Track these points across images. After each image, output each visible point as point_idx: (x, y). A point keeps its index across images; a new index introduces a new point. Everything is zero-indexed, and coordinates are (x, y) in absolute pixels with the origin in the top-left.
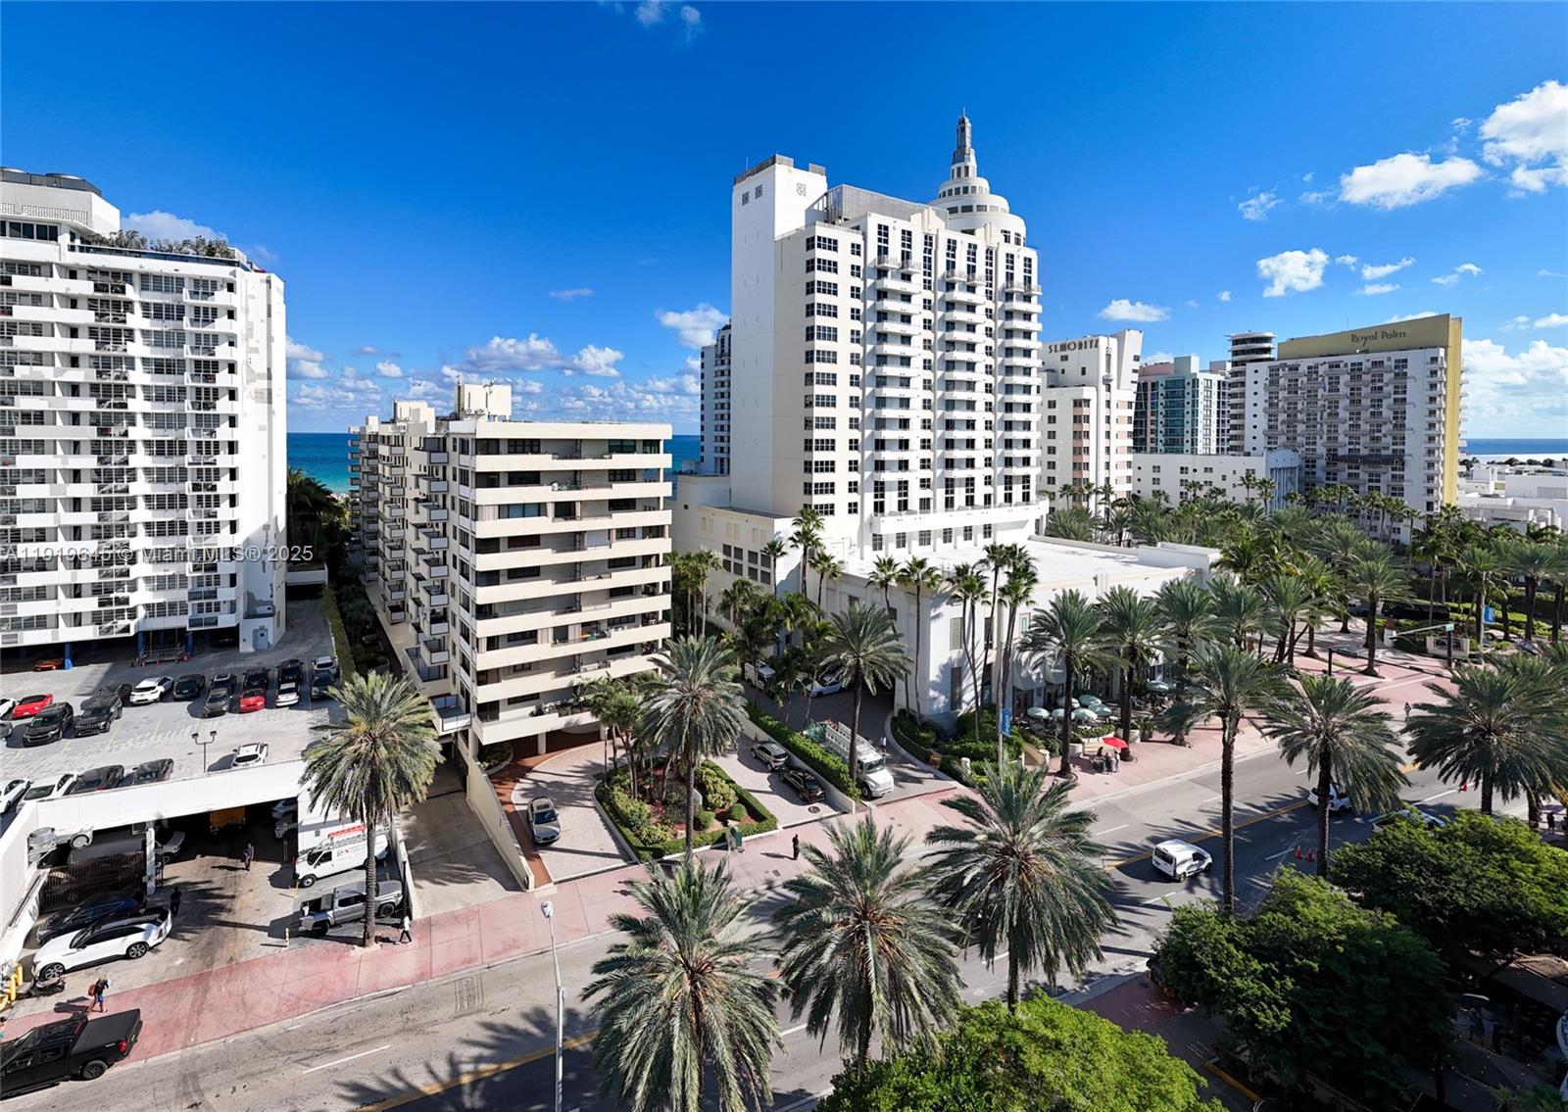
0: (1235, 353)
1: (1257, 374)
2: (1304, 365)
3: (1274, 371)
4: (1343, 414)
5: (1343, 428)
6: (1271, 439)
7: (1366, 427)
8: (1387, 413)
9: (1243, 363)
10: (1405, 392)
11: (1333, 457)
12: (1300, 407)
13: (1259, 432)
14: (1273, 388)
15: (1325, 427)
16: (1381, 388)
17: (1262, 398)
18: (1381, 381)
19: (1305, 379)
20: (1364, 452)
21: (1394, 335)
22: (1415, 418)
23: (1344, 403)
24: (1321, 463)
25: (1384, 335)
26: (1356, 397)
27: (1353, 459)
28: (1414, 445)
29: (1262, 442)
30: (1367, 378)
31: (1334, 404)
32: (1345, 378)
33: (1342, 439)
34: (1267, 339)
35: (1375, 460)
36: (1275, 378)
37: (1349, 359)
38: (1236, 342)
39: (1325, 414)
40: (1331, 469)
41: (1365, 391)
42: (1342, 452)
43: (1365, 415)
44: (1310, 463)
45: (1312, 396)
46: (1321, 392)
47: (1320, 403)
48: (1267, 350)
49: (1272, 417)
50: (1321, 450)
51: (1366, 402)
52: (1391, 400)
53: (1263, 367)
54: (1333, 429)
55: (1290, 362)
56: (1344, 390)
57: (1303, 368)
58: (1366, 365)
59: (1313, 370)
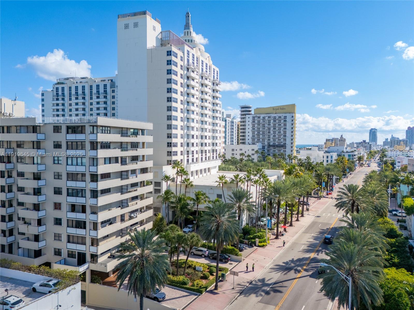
0: (242, 111)
1: (249, 119)
2: (262, 116)
3: (254, 118)
4: (272, 132)
5: (272, 136)
6: (253, 139)
7: (277, 136)
8: (282, 132)
9: (245, 115)
10: (286, 126)
11: (269, 146)
12: (261, 130)
13: (250, 138)
14: (254, 123)
15: (267, 136)
16: (280, 124)
17: (251, 126)
18: (281, 122)
19: (262, 121)
20: (277, 144)
21: (283, 109)
22: (288, 134)
23: (272, 129)
24: (266, 147)
25: (281, 109)
26: (275, 127)
27: (274, 146)
28: (288, 142)
29: (250, 141)
30: (277, 121)
31: (269, 129)
32: (272, 121)
33: (272, 140)
34: (250, 107)
35: (279, 146)
36: (254, 120)
37: (273, 115)
38: (242, 108)
39: (267, 132)
40: (269, 149)
41: (277, 125)
42: (271, 144)
43: (277, 132)
44: (263, 147)
45: (264, 125)
46: (266, 125)
47: (266, 128)
48: (250, 111)
49: (253, 133)
50: (266, 143)
51: (277, 129)
52: (283, 128)
53: (251, 117)
54: (269, 137)
55: (258, 115)
56: (272, 125)
57: (261, 118)
58: (277, 117)
59: (264, 118)
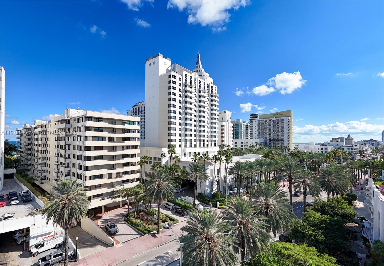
0: (251, 118)
1: (255, 122)
2: (265, 120)
3: (259, 121)
4: (272, 131)
5: (272, 134)
6: (259, 137)
7: (276, 133)
8: (280, 131)
9: (252, 120)
10: (283, 126)
11: (271, 140)
12: (264, 129)
13: (256, 135)
14: (259, 125)
15: (269, 133)
16: (279, 125)
17: (256, 127)
18: (279, 124)
19: (265, 123)
20: (276, 139)
21: (281, 114)
22: (285, 131)
23: (272, 128)
24: (268, 141)
25: (279, 114)
26: (274, 127)
27: (274, 140)
28: (285, 137)
29: (257, 137)
30: (276, 123)
31: (270, 129)
32: (272, 123)
33: (272, 136)
34: (257, 115)
35: (278, 140)
36: (259, 123)
37: (273, 119)
38: (251, 115)
39: (269, 131)
40: (270, 142)
41: (276, 126)
42: (272, 139)
43: (276, 131)
44: (266, 141)
45: (266, 126)
46: (268, 126)
47: (268, 128)
48: (257, 117)
49: (259, 132)
50: (268, 139)
51: (276, 128)
52: (281, 128)
53: (257, 121)
54: (270, 134)
55: (262, 120)
56: (272, 126)
57: (264, 121)
58: (276, 120)
59: (266, 121)
